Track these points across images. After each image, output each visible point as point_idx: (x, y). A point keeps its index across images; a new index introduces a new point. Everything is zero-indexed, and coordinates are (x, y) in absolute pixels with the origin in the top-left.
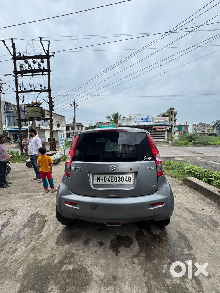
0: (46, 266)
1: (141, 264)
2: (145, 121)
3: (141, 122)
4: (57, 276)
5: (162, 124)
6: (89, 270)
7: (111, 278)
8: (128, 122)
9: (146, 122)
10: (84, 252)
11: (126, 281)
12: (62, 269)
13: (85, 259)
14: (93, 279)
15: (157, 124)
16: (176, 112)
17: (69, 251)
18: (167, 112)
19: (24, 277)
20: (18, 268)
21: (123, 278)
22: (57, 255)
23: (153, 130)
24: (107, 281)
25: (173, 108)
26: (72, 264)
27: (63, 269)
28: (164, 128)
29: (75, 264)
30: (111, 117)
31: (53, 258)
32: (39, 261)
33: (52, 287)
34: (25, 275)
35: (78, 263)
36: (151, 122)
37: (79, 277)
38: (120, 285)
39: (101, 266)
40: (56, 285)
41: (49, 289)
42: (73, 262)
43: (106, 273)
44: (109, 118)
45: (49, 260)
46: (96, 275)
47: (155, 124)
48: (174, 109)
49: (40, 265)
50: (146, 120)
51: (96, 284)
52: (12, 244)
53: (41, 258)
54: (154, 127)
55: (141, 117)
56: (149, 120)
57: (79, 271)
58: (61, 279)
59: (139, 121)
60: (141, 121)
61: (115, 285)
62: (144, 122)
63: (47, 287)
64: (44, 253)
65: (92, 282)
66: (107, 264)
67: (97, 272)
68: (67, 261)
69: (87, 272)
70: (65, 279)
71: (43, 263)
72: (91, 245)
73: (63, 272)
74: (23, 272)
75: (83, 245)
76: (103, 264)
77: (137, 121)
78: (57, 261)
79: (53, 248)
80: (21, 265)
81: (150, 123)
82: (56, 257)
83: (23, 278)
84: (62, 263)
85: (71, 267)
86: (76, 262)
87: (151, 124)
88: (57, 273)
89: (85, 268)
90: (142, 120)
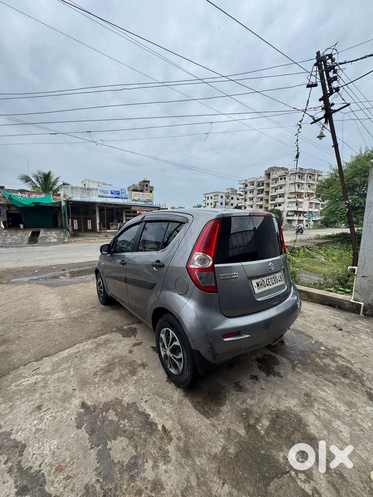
0: (241, 448)
1: (305, 370)
2: (117, 196)
3: (110, 197)
4: (268, 443)
5: (144, 203)
6: (282, 408)
7: (306, 398)
8: (85, 195)
9: (119, 198)
10: (253, 398)
11: (316, 390)
12: (260, 432)
13: (264, 403)
14: (298, 412)
15: (137, 203)
16: (152, 188)
17: (237, 410)
18: (140, 185)
19: (238, 487)
20: (210, 491)
21: (312, 390)
22: (232, 426)
23: (133, 212)
24: (307, 402)
25: (148, 180)
26: (262, 418)
27: (262, 432)
28: (149, 210)
29: (265, 416)
30: (34, 180)
31: (233, 434)
32: (222, 453)
33: (282, 456)
34: (234, 483)
35: (265, 412)
36: (127, 198)
37: (286, 422)
38: (318, 397)
39: (285, 396)
40: (282, 450)
41: (281, 460)
42: (259, 416)
43: (297, 397)
44: (27, 179)
45: (233, 440)
46: (294, 406)
47: (134, 202)
48: (149, 182)
49: (232, 455)
50: (118, 194)
51: (305, 412)
52: (128, 485)
53: (220, 449)
54: (133, 208)
55: (109, 189)
56: (123, 195)
57: (278, 417)
58: (277, 441)
59: (107, 195)
60: (110, 195)
61: (314, 400)
62: (115, 197)
63: (278, 461)
64: (212, 441)
65: (301, 414)
66: (286, 390)
67: (291, 403)
68: (252, 421)
69: (285, 411)
70: (279, 436)
71: (231, 451)
72: (248, 386)
73: (267, 434)
74: (226, 485)
75: (239, 393)
76: (285, 393)
77: (102, 194)
78: (242, 432)
79: (213, 426)
80: (206, 484)
81: (126, 200)
82: (233, 430)
83: (239, 490)
84: (250, 428)
85: (266, 423)
86: (261, 413)
87: (128, 202)
88: (263, 441)
89: (278, 410)
90: (112, 193)
